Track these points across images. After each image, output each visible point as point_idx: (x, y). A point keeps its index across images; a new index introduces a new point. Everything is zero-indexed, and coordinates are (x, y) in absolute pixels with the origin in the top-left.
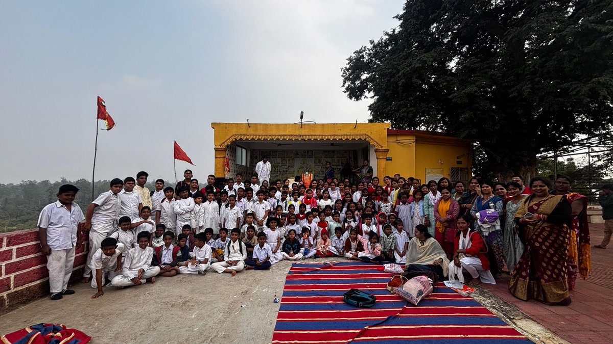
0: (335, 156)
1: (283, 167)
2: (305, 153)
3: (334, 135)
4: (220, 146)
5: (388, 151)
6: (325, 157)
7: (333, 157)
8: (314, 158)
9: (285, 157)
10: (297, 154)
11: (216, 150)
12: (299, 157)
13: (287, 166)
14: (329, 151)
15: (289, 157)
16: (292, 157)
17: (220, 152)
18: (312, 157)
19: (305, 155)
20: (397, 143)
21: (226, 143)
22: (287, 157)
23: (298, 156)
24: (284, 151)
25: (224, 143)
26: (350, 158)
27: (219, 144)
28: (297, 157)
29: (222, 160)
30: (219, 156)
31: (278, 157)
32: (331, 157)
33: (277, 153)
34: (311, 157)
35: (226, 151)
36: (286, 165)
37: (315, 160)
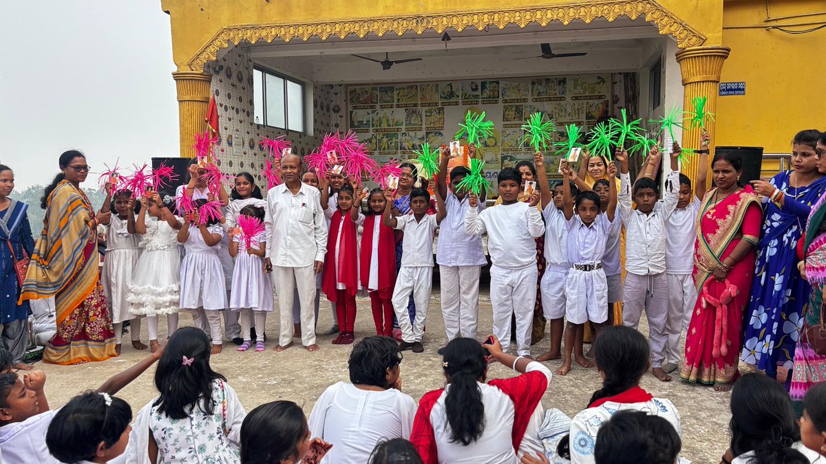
0: (568, 96)
1: (412, 134)
2: (476, 89)
3: (534, 10)
4: (190, 65)
5: (724, 54)
6: (536, 100)
7: (561, 99)
8: (501, 105)
9: (415, 105)
10: (452, 95)
11: (178, 77)
12: (457, 103)
13: (423, 132)
14: (548, 80)
15: (429, 105)
16: (436, 104)
17: (189, 85)
18: (496, 102)
19: (477, 96)
20: (767, 29)
21: (204, 58)
22: (423, 105)
23: (453, 100)
24: (413, 86)
25: (198, 57)
26: (615, 100)
27: (187, 60)
28: (449, 104)
29: (197, 108)
30: (187, 98)
31: (398, 106)
32: (556, 99)
33: (396, 93)
34: (492, 100)
35: (210, 81)
36: (420, 129)
37: (506, 109)
